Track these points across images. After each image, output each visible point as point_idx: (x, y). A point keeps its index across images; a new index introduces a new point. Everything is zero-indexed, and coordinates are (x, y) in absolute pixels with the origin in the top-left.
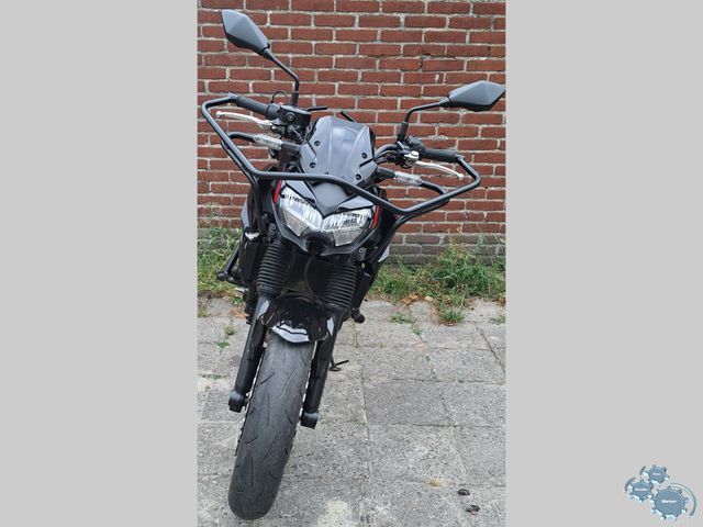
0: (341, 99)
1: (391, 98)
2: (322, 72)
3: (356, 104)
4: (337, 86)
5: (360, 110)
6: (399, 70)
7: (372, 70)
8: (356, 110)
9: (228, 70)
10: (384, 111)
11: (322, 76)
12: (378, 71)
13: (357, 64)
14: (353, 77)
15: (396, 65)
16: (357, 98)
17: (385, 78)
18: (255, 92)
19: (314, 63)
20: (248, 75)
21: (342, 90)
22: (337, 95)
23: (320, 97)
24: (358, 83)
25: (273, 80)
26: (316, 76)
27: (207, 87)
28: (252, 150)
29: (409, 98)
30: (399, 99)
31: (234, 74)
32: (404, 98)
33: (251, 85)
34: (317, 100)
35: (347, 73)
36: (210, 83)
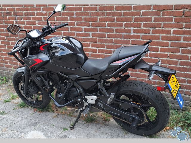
0: (143, 30)
1: (168, 29)
2: (136, 18)
3: (151, 32)
4: (142, 24)
5: (153, 34)
6: (172, 16)
7: (159, 17)
8: (151, 34)
9: (98, 18)
10: (165, 35)
11: (136, 20)
12: (162, 17)
13: (152, 14)
14: (150, 20)
15: (170, 14)
16: (151, 29)
17: (165, 20)
18: (108, 26)
19: (133, 14)
20: (106, 20)
21: (145, 25)
22: (142, 28)
23: (134, 28)
24: (152, 22)
25: (115, 22)
26: (133, 20)
27: (91, 25)
28: (106, 50)
29: (177, 29)
30: (172, 30)
31: (101, 20)
32: (175, 29)
33: (107, 24)
34: (133, 30)
35: (147, 18)
36: (92, 23)
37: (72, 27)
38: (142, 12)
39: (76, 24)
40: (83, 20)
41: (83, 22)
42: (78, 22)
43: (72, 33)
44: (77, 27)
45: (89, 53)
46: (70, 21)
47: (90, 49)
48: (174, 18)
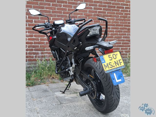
37: (30, 23)
38: (78, 16)
39: (34, 21)
40: (40, 19)
41: (40, 20)
42: (36, 20)
43: (30, 27)
44: (34, 23)
45: (44, 41)
46: (28, 19)
47: (45, 39)
48: (93, 20)
